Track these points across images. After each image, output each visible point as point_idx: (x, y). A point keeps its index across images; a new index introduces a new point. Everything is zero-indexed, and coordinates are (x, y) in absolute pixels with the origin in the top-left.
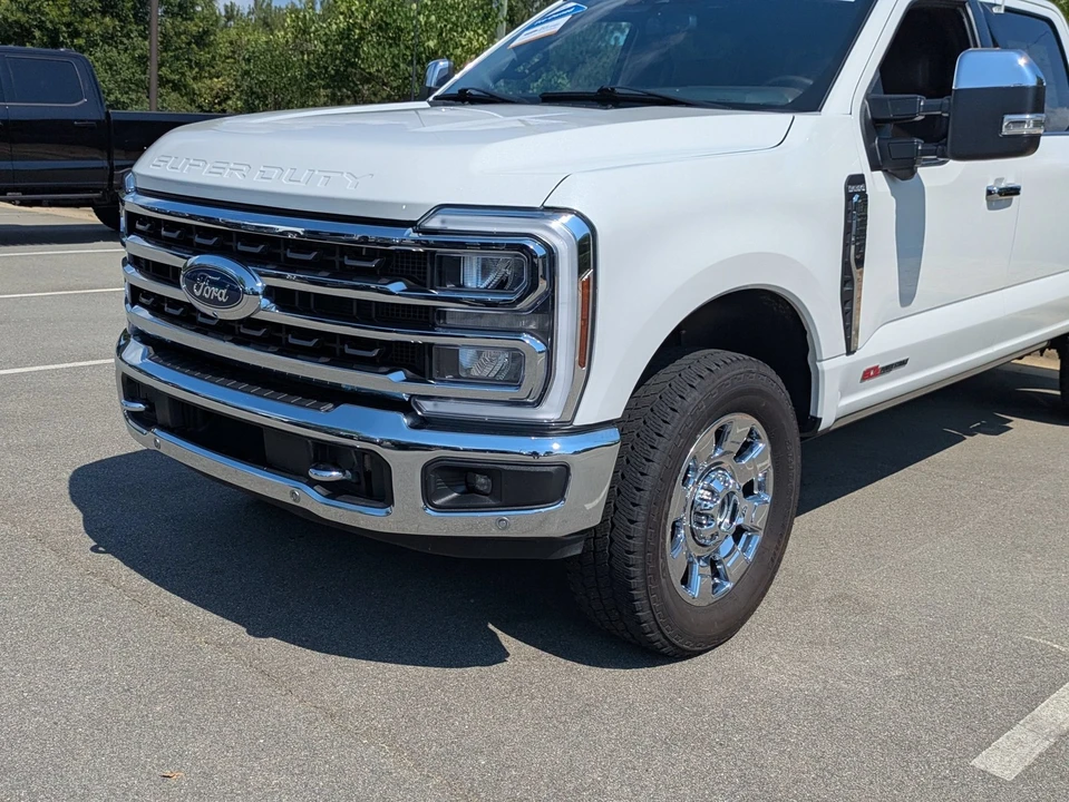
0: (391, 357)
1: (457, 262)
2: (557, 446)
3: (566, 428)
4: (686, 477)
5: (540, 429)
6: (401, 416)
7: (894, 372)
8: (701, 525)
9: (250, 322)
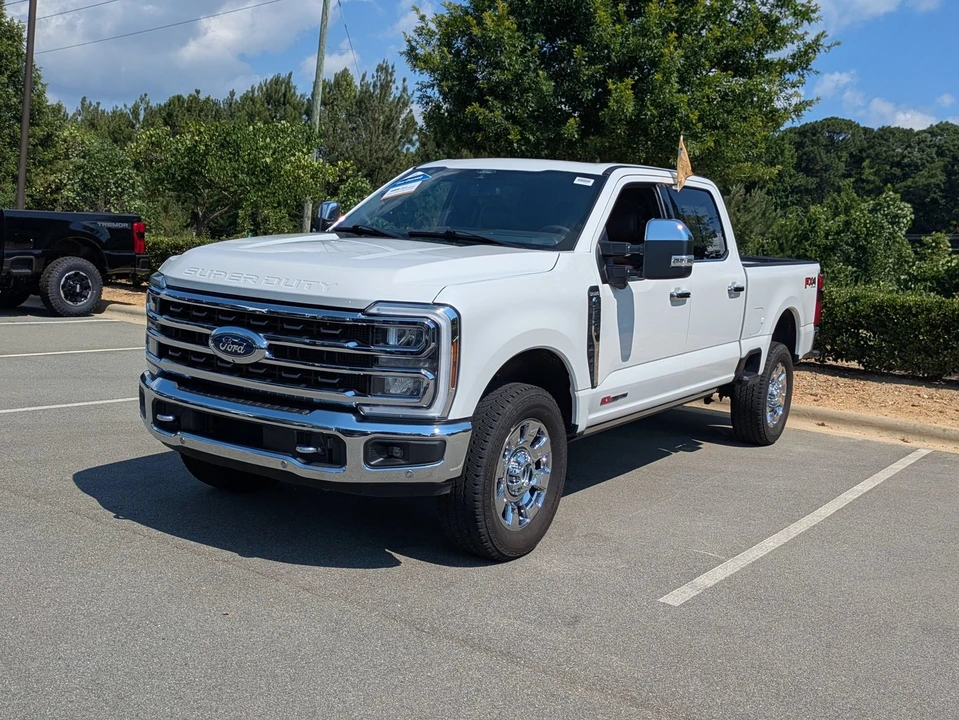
0: (345, 383)
1: (385, 332)
2: (437, 430)
3: (444, 421)
4: (504, 455)
5: (430, 421)
6: (351, 415)
7: (620, 401)
8: (512, 482)
9: (257, 365)
